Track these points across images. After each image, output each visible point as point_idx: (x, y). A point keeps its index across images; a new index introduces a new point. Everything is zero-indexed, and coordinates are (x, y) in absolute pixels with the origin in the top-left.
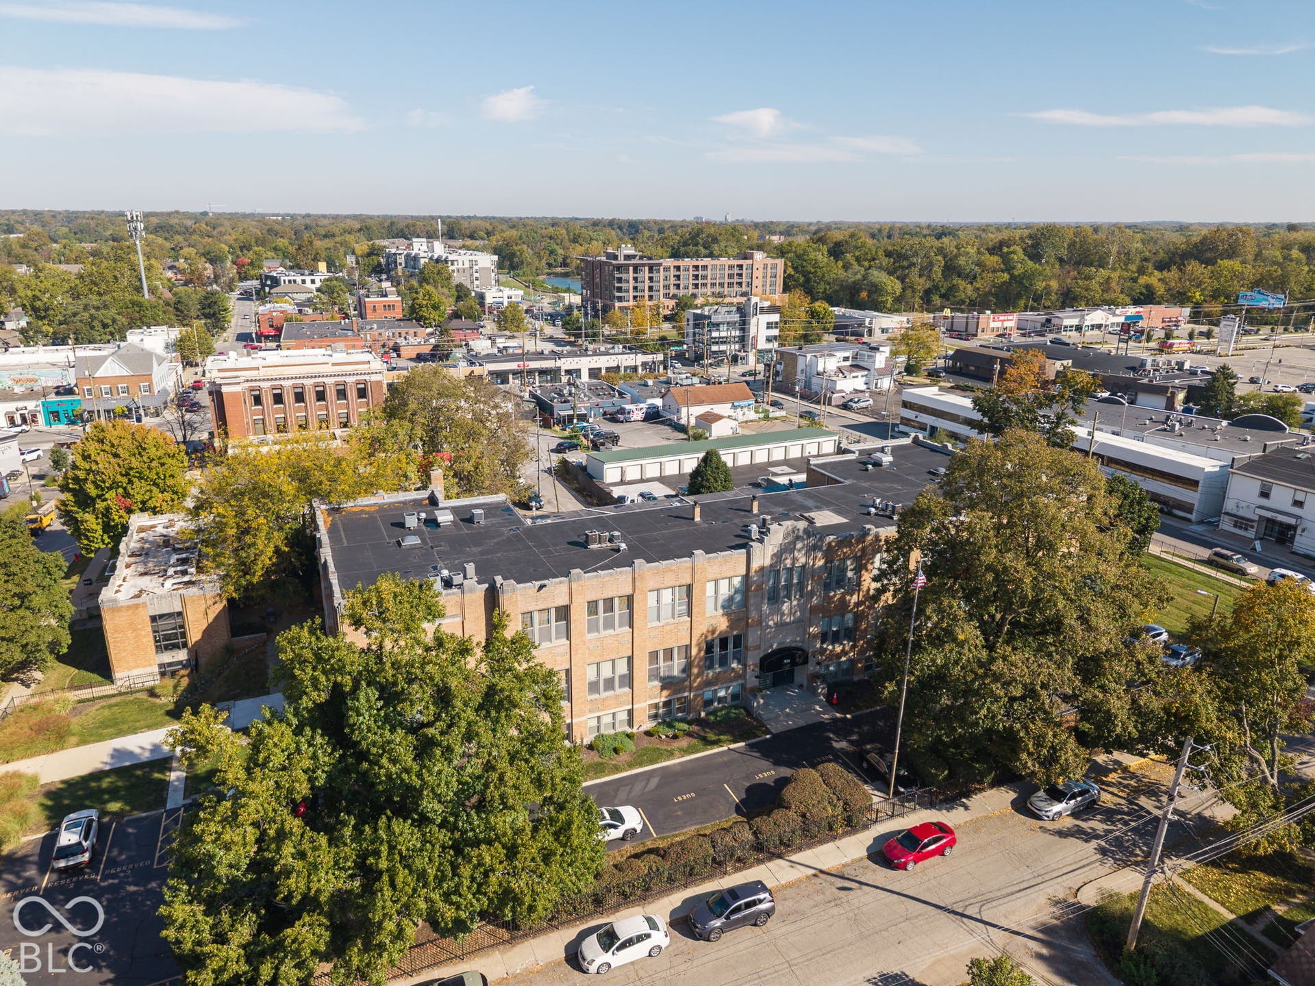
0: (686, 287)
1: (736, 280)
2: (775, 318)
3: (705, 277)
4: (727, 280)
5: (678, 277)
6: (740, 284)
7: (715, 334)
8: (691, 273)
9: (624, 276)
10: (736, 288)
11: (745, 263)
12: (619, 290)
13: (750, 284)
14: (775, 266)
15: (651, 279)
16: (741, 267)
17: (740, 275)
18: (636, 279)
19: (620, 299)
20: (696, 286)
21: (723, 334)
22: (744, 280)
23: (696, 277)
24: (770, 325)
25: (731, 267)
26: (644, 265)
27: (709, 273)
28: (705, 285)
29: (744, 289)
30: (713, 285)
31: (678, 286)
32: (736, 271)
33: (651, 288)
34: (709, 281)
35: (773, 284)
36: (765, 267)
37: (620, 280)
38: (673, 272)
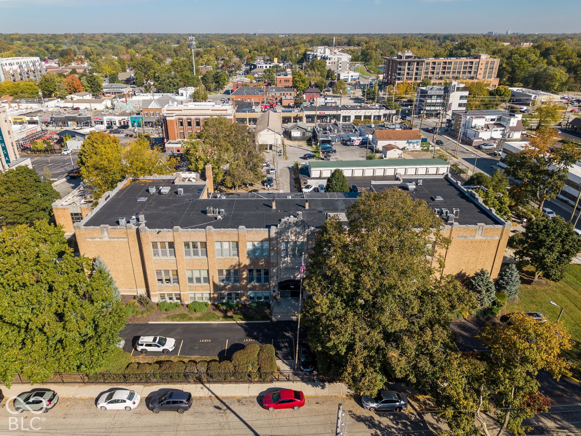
0: (438, 73)
1: (468, 70)
2: (466, 93)
3: (450, 68)
4: (462, 70)
5: (434, 68)
6: (470, 72)
7: (429, 101)
8: (442, 65)
9: (402, 67)
10: (467, 75)
11: (475, 61)
12: (399, 74)
13: (476, 73)
14: (493, 63)
15: (417, 69)
16: (472, 63)
17: (471, 67)
18: (409, 69)
19: (399, 79)
20: (444, 73)
21: (434, 101)
22: (473, 70)
23: (444, 68)
24: (462, 97)
25: (466, 63)
26: (414, 62)
27: (452, 66)
28: (449, 72)
29: (472, 75)
30: (454, 72)
31: (433, 73)
32: (469, 65)
33: (416, 74)
34: (452, 70)
35: (491, 73)
36: (487, 63)
37: (400, 69)
38: (431, 65)
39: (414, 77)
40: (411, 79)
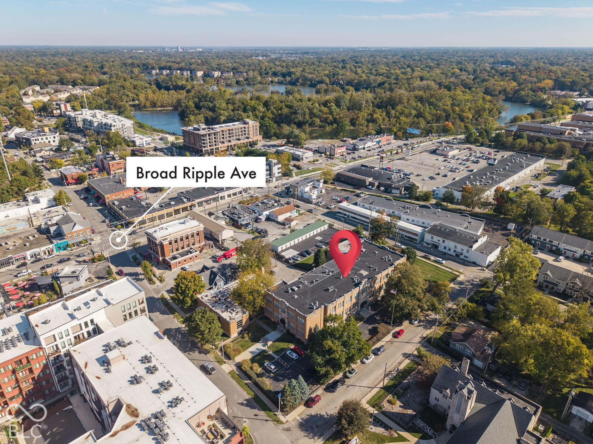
0: (226, 138)
1: (243, 133)
2: (280, 166)
3: (233, 133)
4: (240, 133)
5: (223, 135)
6: (245, 134)
8: (228, 132)
9: (205, 138)
10: (244, 136)
11: (246, 126)
12: (204, 143)
13: (248, 134)
14: (256, 126)
15: (215, 138)
16: (245, 128)
17: (245, 131)
18: (209, 139)
19: (204, 147)
20: (230, 137)
22: (247, 132)
23: (230, 134)
25: (241, 128)
26: (212, 133)
27: (234, 131)
28: (233, 136)
29: (247, 136)
31: (223, 138)
32: (243, 129)
33: (215, 141)
35: (256, 132)
36: (253, 126)
37: (204, 140)
38: (221, 133)
39: (214, 144)
40: (213, 146)
